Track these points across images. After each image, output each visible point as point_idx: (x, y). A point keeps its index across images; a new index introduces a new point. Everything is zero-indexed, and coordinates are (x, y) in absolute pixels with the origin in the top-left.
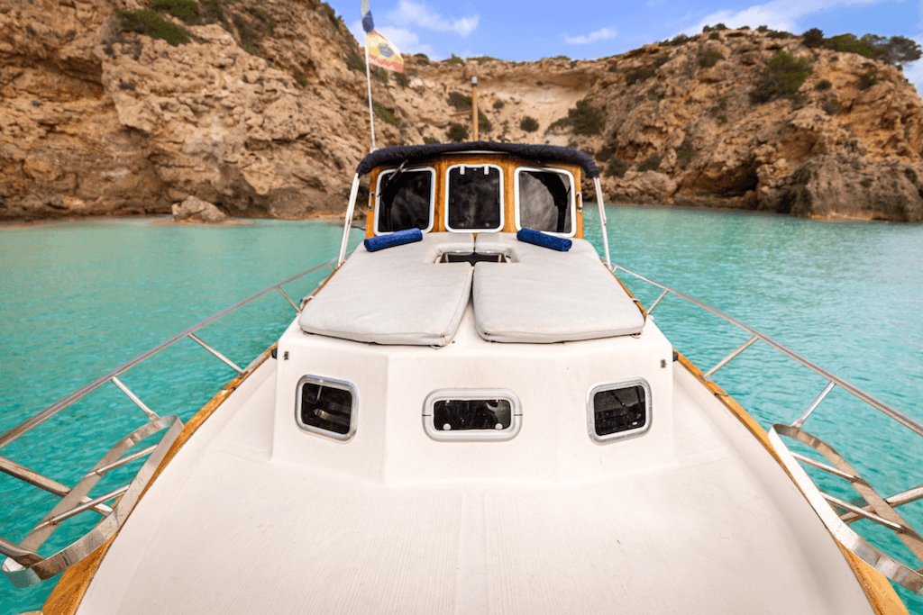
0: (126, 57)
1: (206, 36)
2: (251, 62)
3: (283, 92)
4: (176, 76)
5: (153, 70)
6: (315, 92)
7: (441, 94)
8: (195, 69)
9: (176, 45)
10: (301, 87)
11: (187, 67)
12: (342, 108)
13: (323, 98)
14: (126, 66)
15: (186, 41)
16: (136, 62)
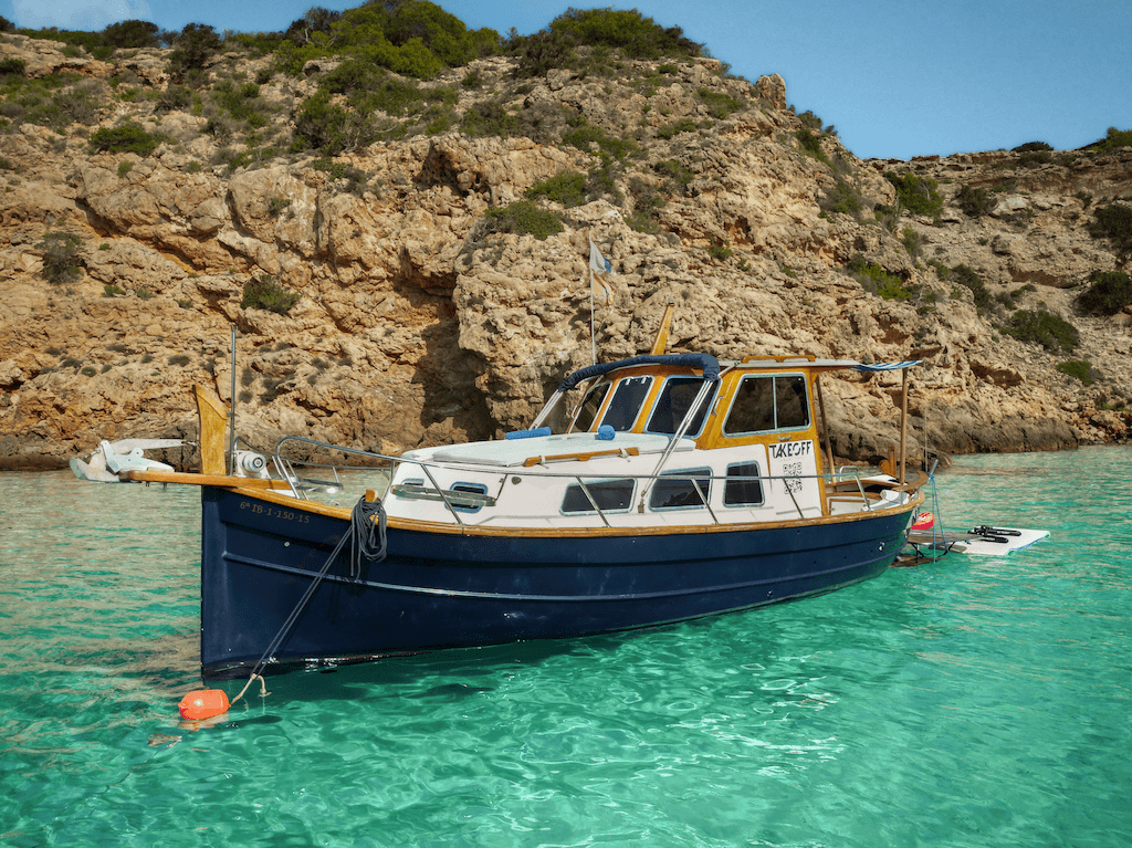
0: (485, 265)
1: (587, 217)
2: (635, 243)
3: (668, 279)
4: (536, 277)
5: (510, 276)
6: (741, 267)
7: (1075, 217)
8: (559, 266)
9: (543, 238)
10: (717, 261)
11: (550, 264)
12: (790, 286)
13: (755, 274)
14: (481, 276)
15: (557, 230)
16: (493, 270)
